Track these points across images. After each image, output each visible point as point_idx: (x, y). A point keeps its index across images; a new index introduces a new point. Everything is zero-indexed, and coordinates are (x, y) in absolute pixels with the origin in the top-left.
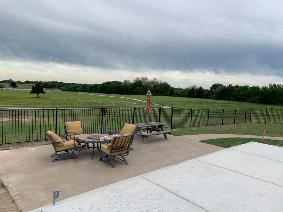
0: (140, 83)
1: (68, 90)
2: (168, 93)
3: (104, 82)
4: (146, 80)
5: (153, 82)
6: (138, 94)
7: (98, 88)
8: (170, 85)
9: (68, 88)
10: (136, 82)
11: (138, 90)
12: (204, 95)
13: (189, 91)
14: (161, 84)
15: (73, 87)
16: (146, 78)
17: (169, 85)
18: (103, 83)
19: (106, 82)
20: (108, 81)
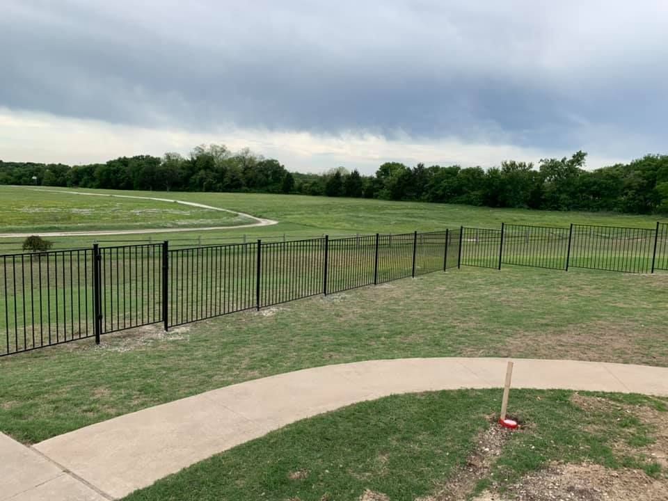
0: (208, 162)
1: (9, 182)
2: (280, 186)
3: (112, 160)
4: (224, 154)
5: (241, 159)
6: (204, 189)
7: (95, 174)
8: (283, 166)
9: (9, 177)
10: (198, 158)
11: (202, 180)
12: (363, 189)
13: (328, 181)
14: (261, 163)
15: (24, 175)
16: (222, 148)
17: (281, 165)
18: (107, 162)
19: (116, 158)
20: (122, 157)
